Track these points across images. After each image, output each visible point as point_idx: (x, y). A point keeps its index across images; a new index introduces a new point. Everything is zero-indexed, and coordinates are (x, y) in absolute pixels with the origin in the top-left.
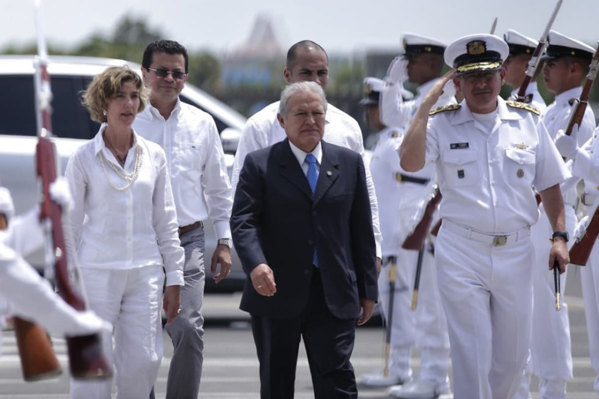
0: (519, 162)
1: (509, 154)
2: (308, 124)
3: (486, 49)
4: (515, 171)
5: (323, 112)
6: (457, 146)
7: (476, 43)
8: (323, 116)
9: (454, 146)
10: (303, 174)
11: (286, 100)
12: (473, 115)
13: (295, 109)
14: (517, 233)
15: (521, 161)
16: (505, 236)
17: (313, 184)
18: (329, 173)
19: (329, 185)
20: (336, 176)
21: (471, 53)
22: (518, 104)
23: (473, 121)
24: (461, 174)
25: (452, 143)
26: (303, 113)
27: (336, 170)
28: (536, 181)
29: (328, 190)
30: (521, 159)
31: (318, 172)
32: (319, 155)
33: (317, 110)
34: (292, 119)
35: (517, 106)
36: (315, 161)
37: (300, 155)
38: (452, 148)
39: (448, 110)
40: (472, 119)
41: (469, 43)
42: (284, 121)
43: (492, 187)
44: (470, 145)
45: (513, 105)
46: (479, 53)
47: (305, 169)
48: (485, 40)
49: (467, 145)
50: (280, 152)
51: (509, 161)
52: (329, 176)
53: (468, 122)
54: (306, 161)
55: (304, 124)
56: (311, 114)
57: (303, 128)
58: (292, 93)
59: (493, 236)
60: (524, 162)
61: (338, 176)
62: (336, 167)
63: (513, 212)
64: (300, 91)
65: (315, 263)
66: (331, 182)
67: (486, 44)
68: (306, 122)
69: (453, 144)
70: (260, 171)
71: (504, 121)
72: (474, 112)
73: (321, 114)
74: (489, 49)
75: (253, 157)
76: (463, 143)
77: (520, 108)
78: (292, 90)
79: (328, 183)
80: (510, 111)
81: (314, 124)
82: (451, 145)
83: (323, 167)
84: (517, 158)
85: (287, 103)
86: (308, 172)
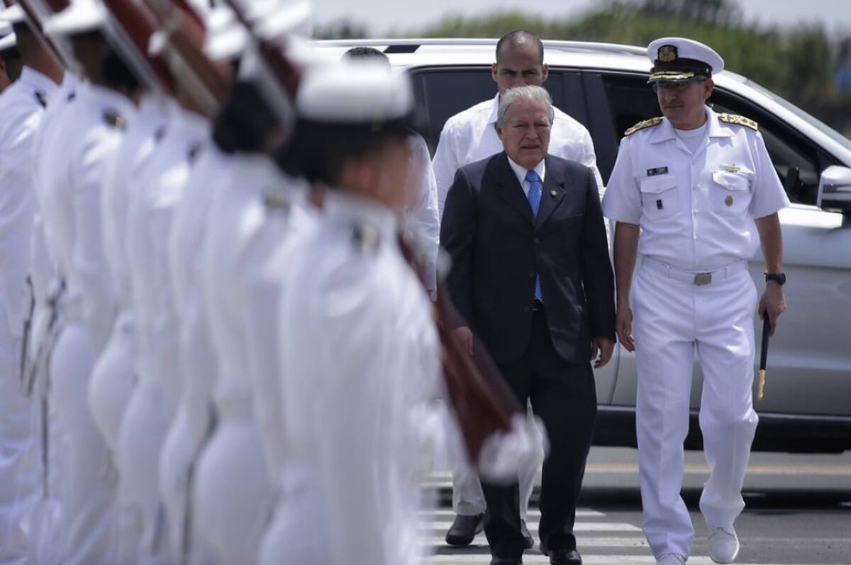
0: (728, 188)
1: (716, 178)
2: (528, 138)
3: (677, 56)
4: (724, 198)
5: (548, 123)
6: (654, 172)
7: (667, 48)
8: (548, 128)
9: (651, 172)
10: (524, 194)
11: (504, 109)
12: (676, 133)
13: (515, 120)
14: (726, 269)
15: (730, 186)
16: (708, 274)
17: (535, 206)
18: (554, 193)
19: (553, 207)
20: (562, 196)
21: (661, 59)
22: (732, 118)
23: (675, 139)
24: (659, 204)
25: (649, 168)
26: (523, 125)
27: (561, 188)
28: (751, 208)
29: (553, 212)
30: (731, 184)
31: (540, 192)
32: (542, 172)
33: (541, 122)
34: (511, 130)
35: (732, 121)
36: (537, 179)
37: (521, 172)
38: (649, 175)
39: (647, 127)
40: (673, 137)
41: (660, 48)
42: (502, 132)
43: (693, 217)
44: (669, 170)
45: (725, 119)
46: (669, 60)
47: (526, 188)
48: (677, 46)
49: (666, 170)
50: (497, 167)
51: (716, 186)
52: (553, 196)
53: (670, 140)
54: (527, 179)
55: (524, 138)
56: (532, 127)
57: (525, 143)
58: (512, 100)
59: (694, 274)
60: (734, 187)
61: (565, 196)
62: (562, 185)
63: (717, 247)
64: (521, 99)
65: (538, 295)
66: (556, 204)
67: (678, 50)
68: (527, 136)
69: (650, 170)
70: (473, 190)
71: (714, 139)
72: (678, 129)
73: (545, 125)
74: (681, 55)
75: (465, 173)
76: (661, 168)
77: (734, 123)
78: (513, 96)
79: (552, 205)
80: (722, 127)
81: (536, 139)
82: (648, 171)
83: (547, 185)
84: (726, 183)
85: (506, 111)
86: (529, 193)
